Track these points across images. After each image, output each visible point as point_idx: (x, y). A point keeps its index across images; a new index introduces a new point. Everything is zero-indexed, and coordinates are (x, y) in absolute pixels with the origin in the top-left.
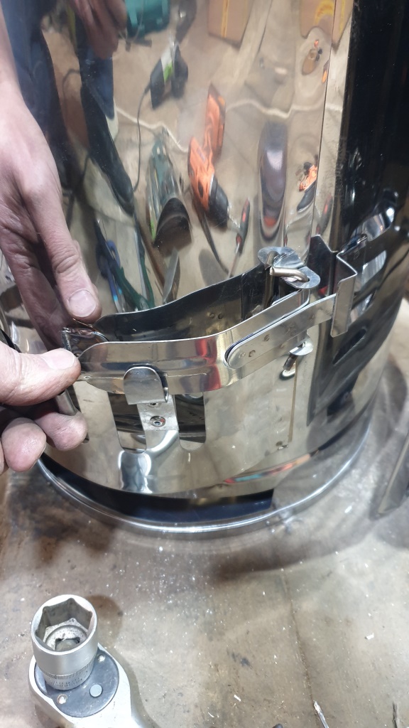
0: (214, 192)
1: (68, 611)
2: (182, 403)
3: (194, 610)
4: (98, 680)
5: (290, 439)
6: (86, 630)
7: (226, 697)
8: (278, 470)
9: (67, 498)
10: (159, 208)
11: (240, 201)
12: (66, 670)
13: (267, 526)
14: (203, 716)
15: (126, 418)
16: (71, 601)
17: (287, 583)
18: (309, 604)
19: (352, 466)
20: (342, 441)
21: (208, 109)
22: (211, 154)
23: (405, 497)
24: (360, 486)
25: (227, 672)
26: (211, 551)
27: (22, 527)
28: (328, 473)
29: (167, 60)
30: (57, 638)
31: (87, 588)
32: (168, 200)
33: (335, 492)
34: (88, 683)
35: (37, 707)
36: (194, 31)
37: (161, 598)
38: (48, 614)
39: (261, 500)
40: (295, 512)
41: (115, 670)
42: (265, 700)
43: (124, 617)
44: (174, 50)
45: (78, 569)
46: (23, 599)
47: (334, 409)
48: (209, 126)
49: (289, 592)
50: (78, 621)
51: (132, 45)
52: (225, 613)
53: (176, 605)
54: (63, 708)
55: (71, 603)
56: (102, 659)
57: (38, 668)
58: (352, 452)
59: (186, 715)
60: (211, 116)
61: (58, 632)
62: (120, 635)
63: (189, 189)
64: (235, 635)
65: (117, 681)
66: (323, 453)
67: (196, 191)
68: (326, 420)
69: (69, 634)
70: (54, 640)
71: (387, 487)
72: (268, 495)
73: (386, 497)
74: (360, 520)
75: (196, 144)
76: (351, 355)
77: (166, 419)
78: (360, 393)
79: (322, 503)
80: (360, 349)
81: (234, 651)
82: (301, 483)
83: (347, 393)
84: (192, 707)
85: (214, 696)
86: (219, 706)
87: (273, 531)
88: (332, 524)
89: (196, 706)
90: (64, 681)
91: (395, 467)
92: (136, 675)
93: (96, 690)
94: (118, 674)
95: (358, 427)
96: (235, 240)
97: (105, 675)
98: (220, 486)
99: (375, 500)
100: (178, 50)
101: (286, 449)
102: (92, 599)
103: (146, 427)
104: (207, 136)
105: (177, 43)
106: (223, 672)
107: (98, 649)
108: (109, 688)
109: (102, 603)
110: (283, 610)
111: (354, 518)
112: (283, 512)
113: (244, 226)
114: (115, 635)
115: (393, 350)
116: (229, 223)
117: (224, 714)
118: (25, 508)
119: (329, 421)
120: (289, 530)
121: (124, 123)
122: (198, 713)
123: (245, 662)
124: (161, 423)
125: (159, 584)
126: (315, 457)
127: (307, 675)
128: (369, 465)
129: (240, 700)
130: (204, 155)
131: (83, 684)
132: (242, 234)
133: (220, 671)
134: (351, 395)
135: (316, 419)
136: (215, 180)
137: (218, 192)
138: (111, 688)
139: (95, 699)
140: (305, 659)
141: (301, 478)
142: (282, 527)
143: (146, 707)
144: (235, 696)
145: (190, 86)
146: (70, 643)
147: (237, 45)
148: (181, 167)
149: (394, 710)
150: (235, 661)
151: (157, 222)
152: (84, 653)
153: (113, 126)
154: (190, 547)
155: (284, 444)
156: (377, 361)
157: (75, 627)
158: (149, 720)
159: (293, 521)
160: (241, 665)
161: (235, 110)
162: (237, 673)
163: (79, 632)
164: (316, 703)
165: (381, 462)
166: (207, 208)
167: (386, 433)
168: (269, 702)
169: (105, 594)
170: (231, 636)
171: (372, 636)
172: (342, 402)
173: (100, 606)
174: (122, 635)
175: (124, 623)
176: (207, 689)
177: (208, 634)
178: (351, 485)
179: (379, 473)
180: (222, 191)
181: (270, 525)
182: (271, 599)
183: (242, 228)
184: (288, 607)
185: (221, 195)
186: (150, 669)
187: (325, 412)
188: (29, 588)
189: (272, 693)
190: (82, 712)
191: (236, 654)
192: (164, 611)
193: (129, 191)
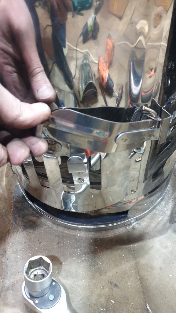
0: (108, 81)
1: (39, 263)
2: (91, 173)
3: (93, 262)
4: (52, 293)
5: (137, 189)
6: (47, 271)
7: (108, 301)
8: (131, 202)
10: (84, 87)
11: (118, 85)
12: (38, 290)
14: (98, 309)
15: (67, 178)
16: (41, 258)
17: (134, 251)
18: (144, 261)
19: (162, 200)
21: (107, 44)
22: (108, 64)
24: (165, 209)
25: (108, 290)
26: (100, 236)
27: (18, 225)
28: (152, 203)
29: (90, 22)
31: (46, 252)
32: (88, 83)
33: (154, 211)
34: (48, 294)
35: (25, 304)
36: (102, 10)
37: (79, 257)
38: (31, 264)
39: (123, 214)
40: (137, 220)
41: (60, 288)
42: (125, 302)
43: (63, 265)
44: (94, 18)
45: (42, 244)
46: (19, 257)
47: (155, 175)
48: (108, 52)
49: (135, 255)
50: (44, 267)
51: (75, 14)
52: (107, 264)
53: (85, 260)
54: (37, 305)
55: (41, 259)
56: (54, 283)
57: (26, 286)
58: (162, 194)
59: (90, 309)
60: (108, 47)
61: (35, 271)
63: (98, 79)
64: (111, 273)
65: (60, 293)
66: (150, 194)
67: (101, 79)
68: (152, 181)
70: (33, 275)
72: (126, 212)
74: (165, 224)
75: (102, 60)
76: (163, 152)
77: (84, 179)
78: (167, 169)
79: (149, 216)
80: (168, 149)
81: (111, 280)
82: (140, 207)
83: (161, 169)
84: (93, 305)
85: (102, 300)
86: (105, 305)
87: (127, 228)
88: (153, 225)
89: (95, 305)
90: (38, 293)
92: (69, 291)
93: (51, 297)
94: (61, 290)
95: (165, 183)
96: (115, 101)
97: (55, 291)
98: (105, 208)
100: (95, 18)
101: (135, 193)
102: (49, 257)
103: (75, 183)
104: (107, 56)
105: (95, 15)
106: (106, 290)
107: (52, 279)
108: (57, 296)
109: (54, 259)
110: (132, 263)
111: (162, 223)
112: (132, 220)
114: (59, 273)
117: (107, 309)
118: (19, 217)
120: (135, 228)
121: (70, 49)
122: (96, 308)
123: (116, 285)
124: (82, 181)
125: (78, 250)
126: (147, 196)
127: (143, 292)
128: (169, 200)
129: (114, 302)
130: (104, 64)
131: (46, 294)
132: (119, 99)
134: (163, 170)
135: (147, 180)
136: (109, 75)
138: (58, 297)
139: (51, 301)
140: (142, 285)
141: (140, 205)
143: (73, 305)
144: (112, 301)
145: (99, 35)
146: (40, 276)
147: (120, 18)
148: (95, 69)
150: (112, 285)
152: (46, 281)
153: (65, 51)
155: (134, 191)
156: (174, 155)
157: (42, 269)
158: (74, 311)
159: (136, 224)
160: (114, 287)
161: (118, 45)
162: (112, 290)
163: (44, 272)
164: (147, 305)
165: (175, 198)
166: (105, 87)
168: (127, 303)
169: (55, 255)
170: (109, 274)
171: (172, 275)
172: (159, 172)
173: (52, 260)
174: (62, 273)
175: (63, 267)
176: (100, 297)
177: (99, 273)
178: (161, 208)
179: (173, 203)
180: (111, 80)
181: (126, 225)
182: (127, 258)
183: (119, 96)
184: (134, 262)
185: (111, 82)
186: (74, 288)
187: (152, 176)
188: (21, 252)
189: (128, 299)
190: (45, 307)
191: (112, 282)
192: (81, 263)
193: (72, 78)
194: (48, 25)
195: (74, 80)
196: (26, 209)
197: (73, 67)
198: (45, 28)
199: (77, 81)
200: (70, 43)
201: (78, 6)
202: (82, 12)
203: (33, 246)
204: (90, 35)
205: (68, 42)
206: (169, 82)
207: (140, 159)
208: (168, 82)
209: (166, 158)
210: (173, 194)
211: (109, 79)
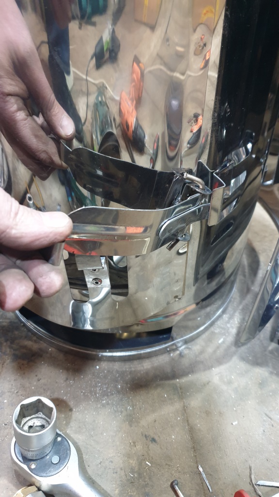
0: (136, 128)
1: (37, 408)
2: (113, 271)
3: (120, 407)
4: (57, 453)
5: (183, 294)
6: (49, 420)
7: (141, 463)
8: (175, 314)
9: (34, 334)
10: (100, 139)
11: (153, 135)
12: (35, 446)
13: (168, 351)
14: (126, 475)
15: (76, 280)
16: (39, 401)
17: (181, 389)
18: (195, 402)
19: (224, 312)
20: (217, 296)
21: (133, 72)
22: (135, 102)
23: (258, 332)
24: (229, 325)
25: (141, 447)
26: (131, 368)
27: (4, 353)
28: (208, 316)
29: (106, 37)
30: (29, 425)
31: (48, 393)
32: (106, 133)
33: (212, 329)
34: (50, 455)
35: (16, 472)
36: (123, 18)
37: (97, 400)
38: (24, 410)
39: (163, 334)
40: (186, 342)
41: (68, 446)
42: (166, 464)
43: (73, 412)
44: (111, 30)
45: (42, 381)
46: (5, 401)
47: (212, 275)
48: (133, 84)
49: (182, 393)
50: (43, 414)
51: (83, 24)
52: (140, 409)
53: (108, 404)
54: (34, 471)
56: (59, 439)
57: (17, 445)
58: (223, 303)
59: (115, 475)
60: (135, 76)
61: (30, 421)
62: (71, 423)
63: (119, 125)
64: (146, 422)
65: (69, 453)
66: (204, 303)
67: (124, 127)
68: (206, 283)
69: (37, 423)
70: (28, 427)
71: (246, 326)
72: (168, 331)
73: (245, 332)
74: (229, 348)
75: (125, 96)
76: (223, 240)
77: (102, 280)
78: (229, 265)
79: (204, 336)
80: (229, 235)
81: (146, 433)
82: (190, 324)
83: (220, 265)
84: (119, 470)
85: (133, 462)
86: (136, 469)
87: (172, 355)
88: (210, 350)
89: (121, 469)
90: (34, 453)
91: (251, 312)
92: (82, 450)
93: (55, 459)
94: (70, 449)
95: (228, 287)
96: (149, 161)
97: (61, 449)
98: (138, 325)
99: (238, 334)
100: (114, 31)
101: (180, 300)
102: (53, 400)
103: (89, 285)
104: (132, 90)
105: (114, 26)
106: (139, 447)
107: (57, 433)
108: (64, 456)
109: (58, 402)
110: (178, 406)
111: (224, 346)
112: (178, 342)
113: (155, 152)
114: (68, 424)
115: (250, 236)
116: (145, 149)
117: (140, 474)
119: (208, 283)
120: (183, 354)
121: (77, 79)
122: (123, 473)
123: (153, 440)
124: (99, 283)
125: (96, 390)
126: (199, 306)
127: (194, 448)
128: (235, 312)
129: (150, 465)
130: (130, 103)
131: (46, 455)
132: (154, 157)
133: (137, 446)
134: (223, 266)
135: (199, 281)
136: (137, 119)
137: (139, 128)
138: (65, 458)
139: (55, 465)
140: (192, 438)
141: (190, 320)
142: (178, 352)
143: (88, 470)
144: (147, 462)
145: (121, 55)
146: (38, 428)
147: (153, 28)
148: (114, 110)
149: (250, 470)
150: (147, 440)
151: (98, 147)
152: (47, 436)
153: (70, 81)
154: (117, 366)
155: (179, 297)
156: (240, 244)
157: (41, 418)
158: (90, 479)
159: (185, 348)
160: (151, 442)
161: (150, 72)
162: (148, 447)
163: (44, 421)
164: (200, 466)
165: (243, 309)
166: (132, 138)
167: (246, 290)
168: (169, 466)
169: (61, 397)
170: (143, 423)
171: (236, 423)
172: (217, 270)
173: (56, 405)
174: (73, 424)
175: (73, 416)
176: (129, 458)
177: (129, 423)
178: (223, 325)
179: (241, 317)
180: (141, 128)
181: (170, 351)
182: (170, 399)
183: (153, 153)
184: (182, 403)
185: (141, 130)
186: (91, 446)
187: (206, 276)
188: (10, 394)
189: (171, 460)
190: (46, 474)
191: (147, 435)
192: (100, 408)
193: (81, 126)
196: (17, 329)
197: (83, 107)
199: (90, 128)
200: (78, 69)
202: (94, 19)
203: (27, 385)
204: (107, 55)
205: (74, 67)
207: (186, 250)
209: (228, 248)
210: (240, 303)
211: (138, 126)
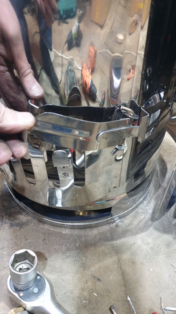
1: (25, 256)
2: (75, 170)
3: (78, 258)
4: (37, 286)
5: (119, 186)
6: (32, 265)
7: (90, 294)
8: (113, 199)
10: (69, 92)
12: (23, 281)
14: (81, 302)
15: (53, 175)
17: (116, 247)
18: (125, 256)
19: (144, 199)
20: (141, 188)
21: (90, 51)
22: (90, 70)
23: (166, 212)
24: (147, 208)
25: (91, 283)
26: (85, 233)
27: (5, 223)
28: (134, 201)
29: (74, 30)
31: (32, 248)
32: (73, 88)
33: (137, 210)
34: (33, 287)
35: (10, 297)
36: (85, 18)
37: (63, 253)
38: (16, 258)
39: (106, 212)
40: (120, 218)
41: (44, 282)
42: (107, 295)
43: (48, 260)
44: (77, 26)
45: (28, 241)
46: (5, 253)
47: (137, 175)
48: (90, 59)
49: (117, 251)
50: (29, 261)
51: (61, 23)
52: (91, 259)
53: (70, 256)
54: (22, 298)
55: (26, 253)
56: (39, 277)
57: (11, 280)
58: (144, 194)
59: (73, 302)
60: (91, 54)
61: (20, 265)
63: (81, 85)
64: (94, 268)
65: (45, 286)
66: (132, 192)
67: (84, 85)
68: (133, 181)
69: (25, 266)
70: (19, 269)
71: (158, 208)
73: (158, 211)
74: (147, 221)
75: (85, 65)
77: (69, 174)
78: (148, 170)
79: (131, 214)
80: (148, 151)
81: (94, 275)
82: (123, 206)
83: (142, 170)
84: (76, 298)
85: (86, 293)
86: (88, 298)
87: (111, 225)
88: (135, 223)
89: (78, 298)
90: (23, 286)
91: (162, 200)
92: (53, 285)
93: (36, 290)
94: (45, 284)
95: (147, 183)
96: (99, 105)
97: (40, 284)
98: (90, 205)
99: (154, 213)
100: (79, 27)
103: (60, 178)
104: (89, 63)
105: (79, 24)
107: (37, 273)
108: (41, 289)
109: (39, 254)
110: (115, 258)
111: (144, 221)
112: (115, 217)
113: (103, 101)
114: (44, 268)
115: (161, 152)
116: (97, 99)
117: (90, 301)
118: (6, 215)
119: (135, 181)
120: (118, 225)
121: (56, 56)
122: (79, 300)
123: (99, 279)
124: (67, 176)
125: (63, 247)
126: (129, 194)
127: (125, 285)
128: (151, 199)
129: (96, 295)
130: (87, 70)
131: (30, 288)
132: (102, 104)
133: (88, 283)
134: (144, 170)
135: (129, 179)
136: (92, 81)
138: (42, 290)
139: (36, 294)
140: (124, 279)
141: (123, 204)
142: (115, 224)
143: (57, 298)
144: (94, 294)
146: (25, 270)
147: (102, 27)
148: (78, 75)
149: (161, 300)
150: (95, 279)
151: (68, 97)
152: (31, 274)
154: (76, 232)
155: (117, 188)
156: (155, 157)
157: (27, 263)
158: (58, 304)
159: (119, 222)
160: (97, 281)
161: (100, 53)
162: (95, 284)
163: (29, 265)
164: (128, 297)
165: (156, 198)
166: (88, 92)
167: (158, 186)
168: (109, 296)
169: (40, 251)
170: (93, 269)
171: (152, 269)
172: (140, 173)
173: (38, 256)
174: (47, 268)
175: (48, 263)
176: (83, 290)
177: (83, 268)
178: (143, 207)
179: (155, 203)
181: (110, 223)
182: (110, 253)
184: (117, 257)
186: (59, 282)
187: (133, 176)
188: (7, 248)
189: (110, 292)
190: (30, 299)
191: (95, 276)
192: (65, 258)
193: (58, 84)
194: (36, 32)
195: (60, 85)
196: (13, 207)
197: (59, 73)
198: (33, 35)
199: (63, 86)
200: (57, 50)
201: (64, 14)
202: (67, 20)
203: (19, 243)
204: (74, 43)
205: (54, 49)
206: (148, 87)
207: (121, 157)
208: (146, 88)
209: (147, 159)
210: (155, 194)
211: (92, 85)
